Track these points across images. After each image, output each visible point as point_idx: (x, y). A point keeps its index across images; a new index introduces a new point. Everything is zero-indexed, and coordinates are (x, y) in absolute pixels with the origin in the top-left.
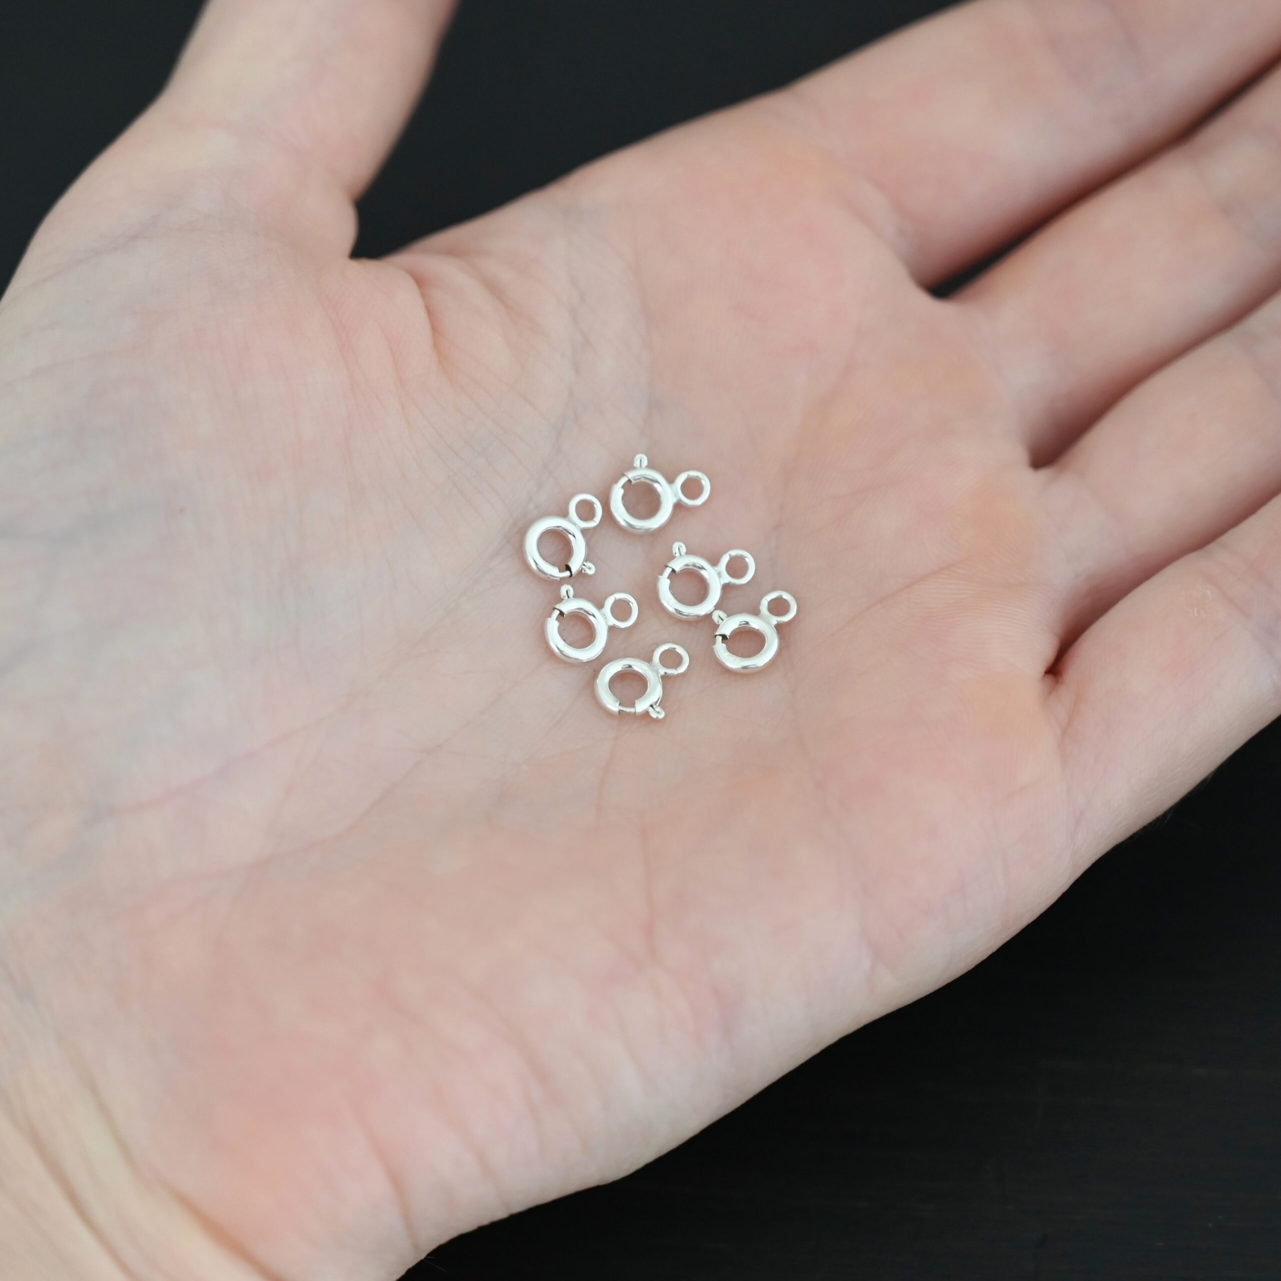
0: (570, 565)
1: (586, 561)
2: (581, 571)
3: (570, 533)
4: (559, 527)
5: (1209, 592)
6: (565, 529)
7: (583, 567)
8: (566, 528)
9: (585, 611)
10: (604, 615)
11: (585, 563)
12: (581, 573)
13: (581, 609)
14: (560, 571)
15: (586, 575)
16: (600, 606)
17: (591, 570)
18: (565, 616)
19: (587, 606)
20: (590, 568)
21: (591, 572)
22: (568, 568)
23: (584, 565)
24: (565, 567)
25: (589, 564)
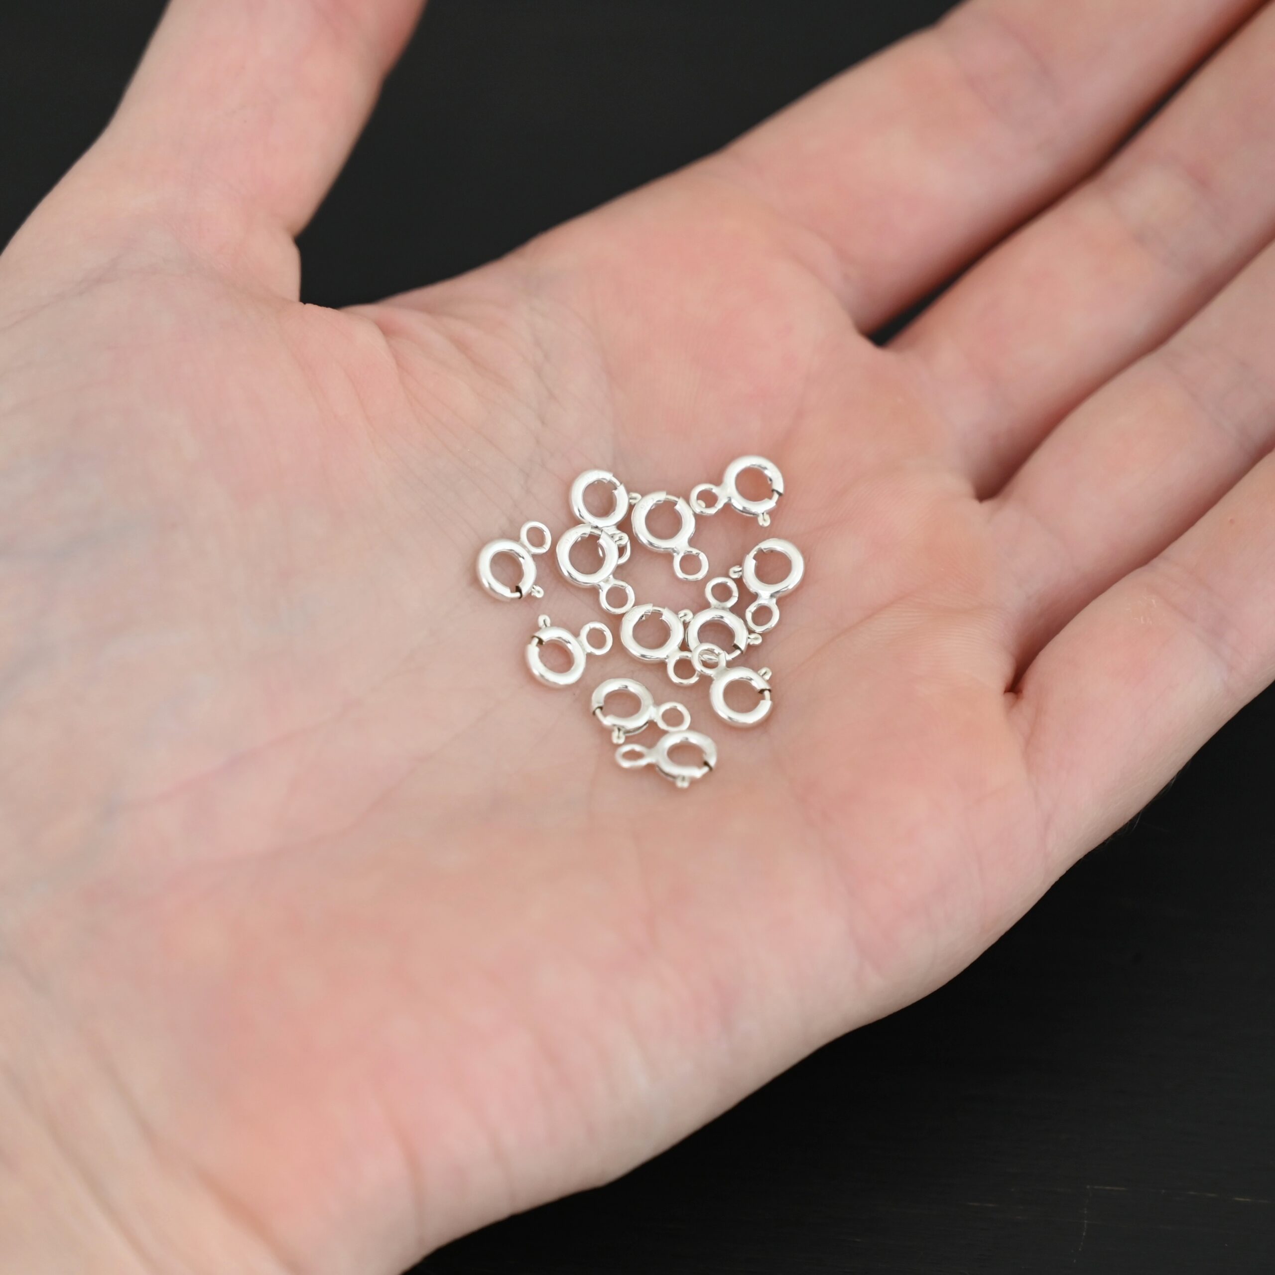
0: (520, 585)
1: (536, 585)
2: (530, 594)
3: (520, 557)
4: (511, 550)
5: (1154, 601)
6: (516, 553)
7: (533, 590)
8: (518, 552)
9: (563, 640)
10: (580, 643)
11: (535, 586)
12: (529, 595)
13: (560, 638)
14: (512, 592)
15: (535, 598)
16: (576, 635)
17: (539, 593)
18: (544, 643)
19: (565, 635)
20: (539, 592)
21: (539, 596)
22: (518, 590)
23: (533, 588)
24: (515, 588)
25: (538, 588)
